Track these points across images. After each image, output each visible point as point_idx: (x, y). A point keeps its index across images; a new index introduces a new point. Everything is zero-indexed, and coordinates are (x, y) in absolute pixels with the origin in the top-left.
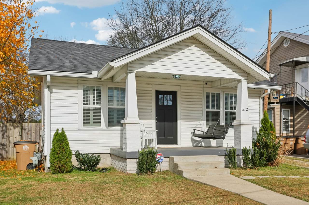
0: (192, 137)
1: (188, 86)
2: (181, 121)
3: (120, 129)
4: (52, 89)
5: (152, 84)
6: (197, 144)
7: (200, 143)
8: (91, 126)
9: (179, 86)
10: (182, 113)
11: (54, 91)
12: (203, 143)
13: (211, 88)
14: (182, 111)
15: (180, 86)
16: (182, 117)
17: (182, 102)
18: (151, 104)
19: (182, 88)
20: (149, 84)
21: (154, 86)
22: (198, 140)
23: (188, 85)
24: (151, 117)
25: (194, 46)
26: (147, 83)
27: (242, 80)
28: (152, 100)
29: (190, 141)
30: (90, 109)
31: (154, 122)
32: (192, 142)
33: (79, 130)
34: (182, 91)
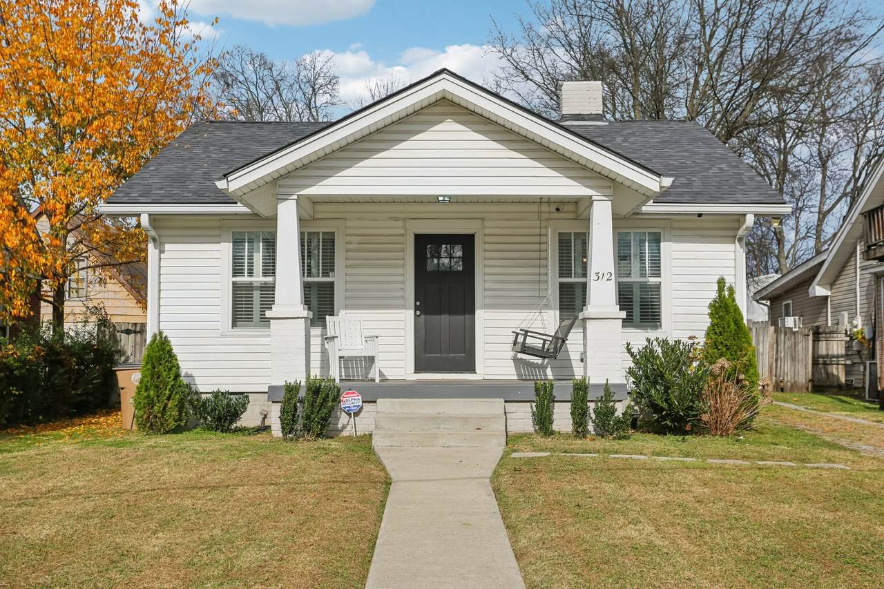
0: (516, 355)
1: (504, 220)
2: (483, 310)
3: (320, 333)
4: (162, 244)
5: (404, 219)
6: (532, 373)
7: (539, 372)
8: (256, 326)
9: (480, 221)
10: (486, 290)
11: (167, 247)
12: (549, 371)
13: (575, 219)
14: (488, 286)
15: (483, 219)
16: (487, 301)
17: (486, 262)
18: (400, 271)
19: (487, 223)
20: (396, 219)
21: (410, 222)
22: (535, 362)
23: (506, 216)
24: (401, 302)
25: (449, 120)
26: (390, 218)
27: (594, 198)
28: (404, 259)
29: (511, 363)
30: (253, 287)
31: (410, 314)
32: (517, 367)
33: (222, 335)
34: (487, 231)
